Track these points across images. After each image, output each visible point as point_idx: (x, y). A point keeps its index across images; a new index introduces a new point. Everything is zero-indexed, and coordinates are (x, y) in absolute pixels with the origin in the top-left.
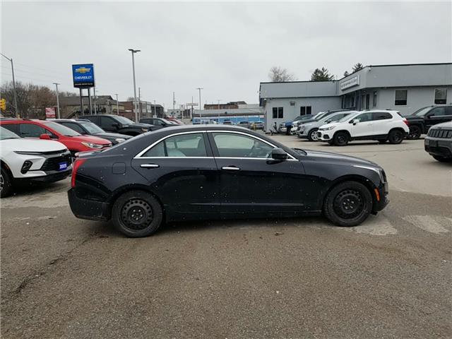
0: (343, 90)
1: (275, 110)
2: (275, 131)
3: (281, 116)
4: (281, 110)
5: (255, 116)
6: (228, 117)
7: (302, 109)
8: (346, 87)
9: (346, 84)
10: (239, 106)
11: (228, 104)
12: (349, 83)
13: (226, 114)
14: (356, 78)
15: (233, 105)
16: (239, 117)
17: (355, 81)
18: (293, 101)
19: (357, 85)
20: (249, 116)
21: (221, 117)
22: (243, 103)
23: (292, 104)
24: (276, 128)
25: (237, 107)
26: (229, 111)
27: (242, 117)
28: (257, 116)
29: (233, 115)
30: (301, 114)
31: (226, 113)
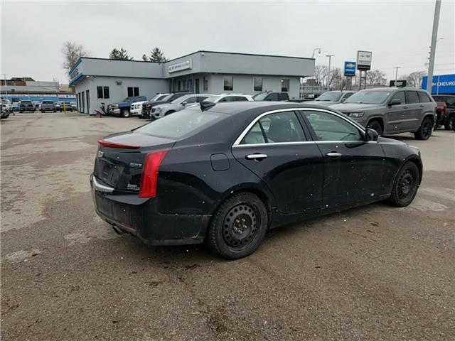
0: (171, 73)
1: (99, 90)
2: (103, 113)
3: (107, 96)
4: (107, 90)
5: (52, 95)
6: (17, 95)
7: (130, 89)
8: (175, 70)
9: (176, 67)
10: (27, 82)
11: (13, 80)
12: (179, 66)
13: (13, 92)
14: (188, 62)
15: (20, 81)
16: (31, 95)
17: (187, 64)
18: (119, 80)
19: (189, 69)
20: (45, 95)
21: (9, 95)
22: (30, 79)
23: (119, 84)
24: (103, 109)
25: (25, 84)
26: (17, 88)
27: (36, 95)
28: (55, 96)
29: (24, 93)
30: (129, 96)
31: (13, 90)
